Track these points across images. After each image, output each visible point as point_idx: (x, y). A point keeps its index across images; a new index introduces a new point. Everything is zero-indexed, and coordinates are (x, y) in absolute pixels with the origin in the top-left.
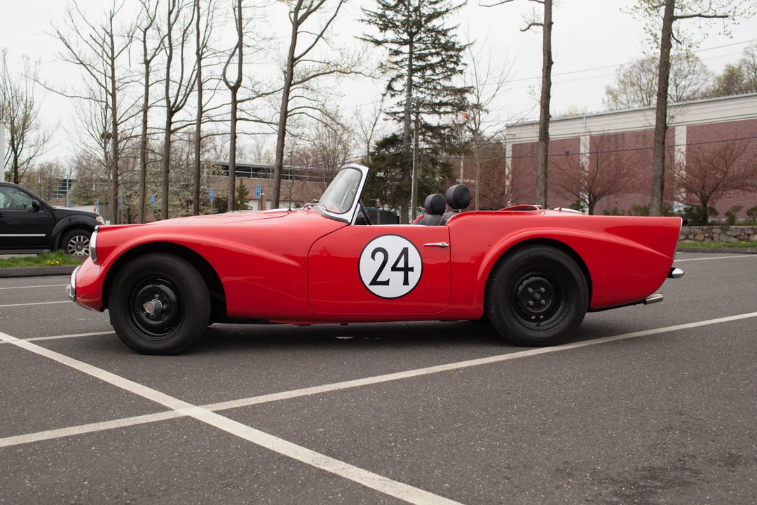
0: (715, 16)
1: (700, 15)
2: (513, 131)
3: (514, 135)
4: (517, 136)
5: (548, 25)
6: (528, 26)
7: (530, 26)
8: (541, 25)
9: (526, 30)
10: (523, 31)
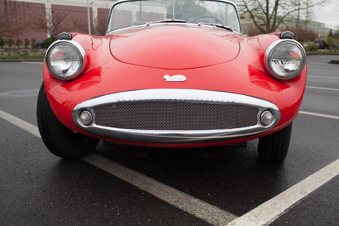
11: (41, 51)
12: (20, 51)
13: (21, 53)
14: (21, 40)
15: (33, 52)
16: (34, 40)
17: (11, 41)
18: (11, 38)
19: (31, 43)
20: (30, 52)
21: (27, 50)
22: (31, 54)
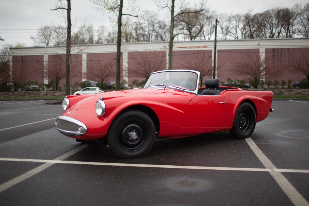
0: (134, 16)
1: (130, 15)
2: (13, 51)
3: (13, 52)
4: (15, 53)
5: (69, 10)
6: (56, 8)
7: (58, 9)
8: (65, 9)
9: (54, 10)
10: (52, 10)
11: (295, 91)
12: (276, 90)
13: (277, 92)
14: (278, 82)
15: (288, 91)
16: (290, 82)
17: (270, 82)
18: (269, 80)
19: (287, 83)
20: (285, 91)
21: (282, 90)
22: (286, 93)
